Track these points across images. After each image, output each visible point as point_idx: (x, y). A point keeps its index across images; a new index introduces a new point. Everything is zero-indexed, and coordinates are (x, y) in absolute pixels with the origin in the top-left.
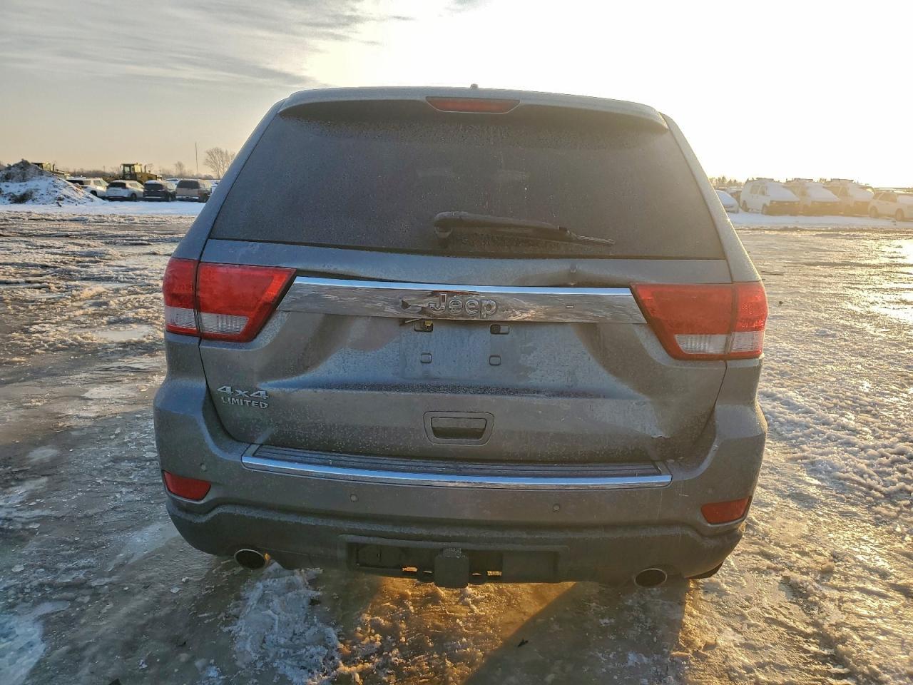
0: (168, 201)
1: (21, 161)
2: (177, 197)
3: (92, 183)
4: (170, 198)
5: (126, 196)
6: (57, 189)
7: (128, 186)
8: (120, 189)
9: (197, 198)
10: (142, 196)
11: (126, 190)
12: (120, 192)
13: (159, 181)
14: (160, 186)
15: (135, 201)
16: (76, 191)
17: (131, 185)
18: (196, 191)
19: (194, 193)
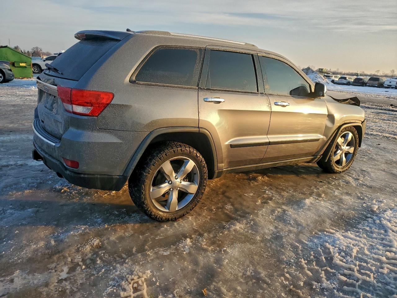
0: (363, 86)
1: (307, 67)
2: (367, 85)
3: (334, 77)
4: (364, 85)
5: (345, 83)
6: (316, 79)
7: (347, 79)
8: (344, 80)
9: (377, 86)
10: (352, 83)
11: (346, 80)
12: (344, 81)
13: (361, 77)
14: (361, 79)
15: (349, 85)
16: (324, 80)
17: (349, 78)
18: (377, 82)
19: (376, 83)
